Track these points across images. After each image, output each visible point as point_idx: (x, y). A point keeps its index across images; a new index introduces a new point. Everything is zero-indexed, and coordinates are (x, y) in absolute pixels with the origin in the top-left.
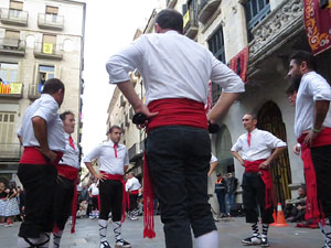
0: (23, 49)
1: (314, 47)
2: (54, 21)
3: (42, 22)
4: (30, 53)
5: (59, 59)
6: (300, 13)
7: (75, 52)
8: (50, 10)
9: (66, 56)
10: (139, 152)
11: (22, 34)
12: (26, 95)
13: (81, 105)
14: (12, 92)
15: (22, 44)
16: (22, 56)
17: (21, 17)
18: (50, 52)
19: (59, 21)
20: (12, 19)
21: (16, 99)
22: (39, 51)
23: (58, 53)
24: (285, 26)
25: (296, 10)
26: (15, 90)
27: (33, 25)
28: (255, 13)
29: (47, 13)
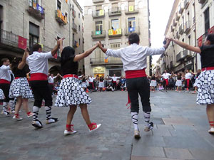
0: (120, 12)
4: (123, 13)
5: (137, 13)
9: (140, 11)
10: (182, 56)
11: (119, 4)
12: (124, 34)
14: (118, 34)
15: (120, 9)
16: (120, 15)
18: (132, 10)
21: (120, 36)
22: (127, 11)
23: (136, 10)
26: (119, 32)
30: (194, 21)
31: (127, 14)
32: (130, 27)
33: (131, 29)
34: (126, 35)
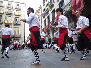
0: (12, 14)
1: (73, 14)
2: (19, 7)
3: (16, 8)
4: (13, 14)
5: (20, 16)
6: (71, 6)
7: (23, 14)
8: (18, 5)
9: (21, 15)
11: (12, 10)
12: (13, 23)
13: (25, 26)
15: (12, 12)
16: (12, 15)
17: (11, 6)
18: (18, 14)
19: (20, 8)
20: (9, 7)
21: (11, 24)
22: (15, 14)
23: (20, 15)
24: (67, 9)
25: (70, 6)
26: (10, 22)
27: (14, 8)
28: (61, 6)
29: (17, 6)
30: (41, 23)
31: (15, 15)
32: (16, 21)
33: (17, 22)
34: (14, 24)
